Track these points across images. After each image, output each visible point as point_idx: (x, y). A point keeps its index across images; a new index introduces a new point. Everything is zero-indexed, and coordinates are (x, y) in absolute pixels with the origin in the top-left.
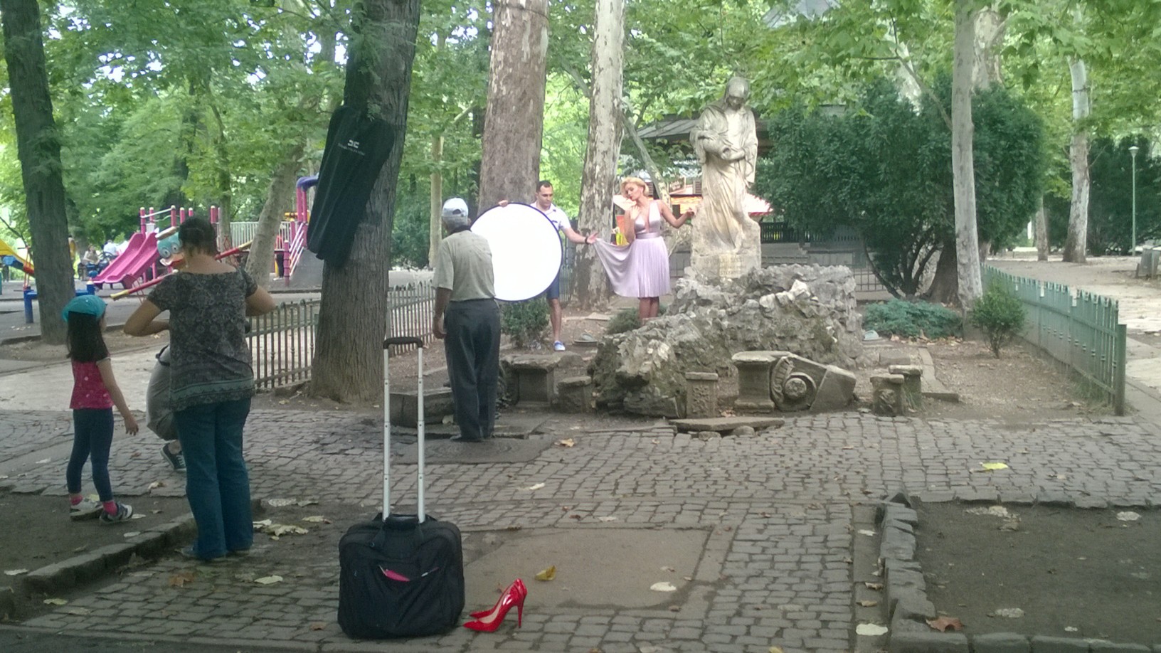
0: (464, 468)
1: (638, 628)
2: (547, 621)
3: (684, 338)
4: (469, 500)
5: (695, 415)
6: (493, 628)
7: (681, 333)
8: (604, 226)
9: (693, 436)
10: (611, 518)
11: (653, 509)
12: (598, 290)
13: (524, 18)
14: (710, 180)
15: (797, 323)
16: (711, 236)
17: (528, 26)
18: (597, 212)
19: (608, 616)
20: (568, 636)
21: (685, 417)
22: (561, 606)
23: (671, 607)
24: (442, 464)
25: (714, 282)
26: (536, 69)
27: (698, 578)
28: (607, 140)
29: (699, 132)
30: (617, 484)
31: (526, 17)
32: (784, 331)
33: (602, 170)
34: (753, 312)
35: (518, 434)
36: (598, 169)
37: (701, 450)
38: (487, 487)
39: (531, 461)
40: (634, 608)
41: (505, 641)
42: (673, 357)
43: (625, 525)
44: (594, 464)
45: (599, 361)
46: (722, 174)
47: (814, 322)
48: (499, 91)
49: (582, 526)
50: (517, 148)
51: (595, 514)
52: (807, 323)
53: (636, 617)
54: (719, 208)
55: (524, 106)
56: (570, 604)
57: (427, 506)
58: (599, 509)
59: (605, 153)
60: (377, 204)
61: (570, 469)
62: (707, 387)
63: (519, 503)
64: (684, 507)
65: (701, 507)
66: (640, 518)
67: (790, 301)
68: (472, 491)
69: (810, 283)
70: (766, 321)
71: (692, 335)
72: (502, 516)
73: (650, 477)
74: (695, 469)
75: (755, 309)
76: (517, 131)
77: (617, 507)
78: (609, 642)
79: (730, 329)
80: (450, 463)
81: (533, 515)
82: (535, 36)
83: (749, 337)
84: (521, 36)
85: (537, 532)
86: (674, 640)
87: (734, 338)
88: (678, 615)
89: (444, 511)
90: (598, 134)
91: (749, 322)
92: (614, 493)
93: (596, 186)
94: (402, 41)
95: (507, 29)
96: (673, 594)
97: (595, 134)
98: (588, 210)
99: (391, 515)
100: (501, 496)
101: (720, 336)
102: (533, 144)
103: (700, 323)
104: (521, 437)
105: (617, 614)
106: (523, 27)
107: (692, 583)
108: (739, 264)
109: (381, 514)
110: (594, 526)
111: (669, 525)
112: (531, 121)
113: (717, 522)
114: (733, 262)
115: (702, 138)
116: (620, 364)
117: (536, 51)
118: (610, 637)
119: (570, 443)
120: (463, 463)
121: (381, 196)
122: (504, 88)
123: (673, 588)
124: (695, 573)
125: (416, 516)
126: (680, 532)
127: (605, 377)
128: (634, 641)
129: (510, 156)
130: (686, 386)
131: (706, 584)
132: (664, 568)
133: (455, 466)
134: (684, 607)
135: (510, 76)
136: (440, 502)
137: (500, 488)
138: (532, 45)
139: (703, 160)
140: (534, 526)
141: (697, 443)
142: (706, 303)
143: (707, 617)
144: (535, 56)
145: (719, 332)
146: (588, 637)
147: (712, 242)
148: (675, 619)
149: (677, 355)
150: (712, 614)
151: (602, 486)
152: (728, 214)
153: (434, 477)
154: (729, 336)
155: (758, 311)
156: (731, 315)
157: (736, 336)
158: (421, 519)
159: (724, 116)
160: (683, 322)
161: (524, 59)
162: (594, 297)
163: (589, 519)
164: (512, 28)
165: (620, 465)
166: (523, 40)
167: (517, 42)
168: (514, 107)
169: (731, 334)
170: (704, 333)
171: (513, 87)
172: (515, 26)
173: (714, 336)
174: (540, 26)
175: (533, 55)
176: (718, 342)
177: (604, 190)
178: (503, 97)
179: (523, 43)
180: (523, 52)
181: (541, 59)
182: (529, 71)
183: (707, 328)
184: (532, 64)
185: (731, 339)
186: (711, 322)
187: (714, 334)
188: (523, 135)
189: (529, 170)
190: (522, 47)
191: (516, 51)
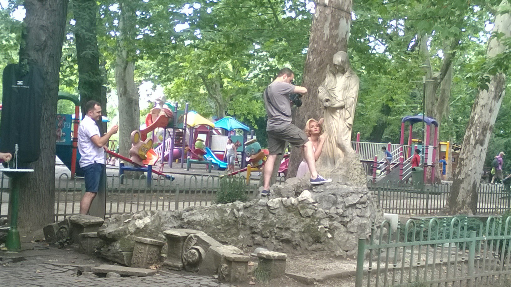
8: (475, 157)
12: (464, 202)
13: (327, 12)
15: (295, 220)
17: (329, 17)
18: (471, 148)
26: (334, 45)
31: (328, 11)
32: (282, 224)
33: (479, 118)
34: (260, 208)
36: (476, 117)
46: (333, 117)
47: (308, 220)
52: (303, 221)
55: (322, 68)
59: (483, 106)
62: (143, 247)
67: (293, 205)
69: (317, 194)
70: (271, 216)
75: (263, 206)
79: (242, 217)
82: (334, 24)
83: (253, 224)
84: (324, 24)
87: (244, 224)
91: (256, 214)
93: (473, 129)
101: (235, 221)
106: (326, 19)
117: (334, 33)
135: (315, 49)
138: (331, 29)
144: (333, 37)
145: (234, 219)
152: (334, 145)
154: (241, 222)
155: (266, 208)
157: (245, 222)
161: (325, 39)
162: (459, 206)
164: (319, 19)
166: (325, 26)
167: (321, 27)
168: (315, 69)
169: (242, 221)
170: (222, 218)
171: (316, 56)
172: (321, 17)
173: (230, 221)
174: (339, 17)
175: (332, 36)
176: (234, 225)
177: (478, 132)
178: (310, 62)
179: (325, 28)
180: (324, 34)
181: (339, 39)
182: (327, 46)
183: (226, 215)
184: (330, 42)
185: (242, 224)
186: (229, 212)
187: (230, 219)
190: (324, 31)
191: (320, 33)
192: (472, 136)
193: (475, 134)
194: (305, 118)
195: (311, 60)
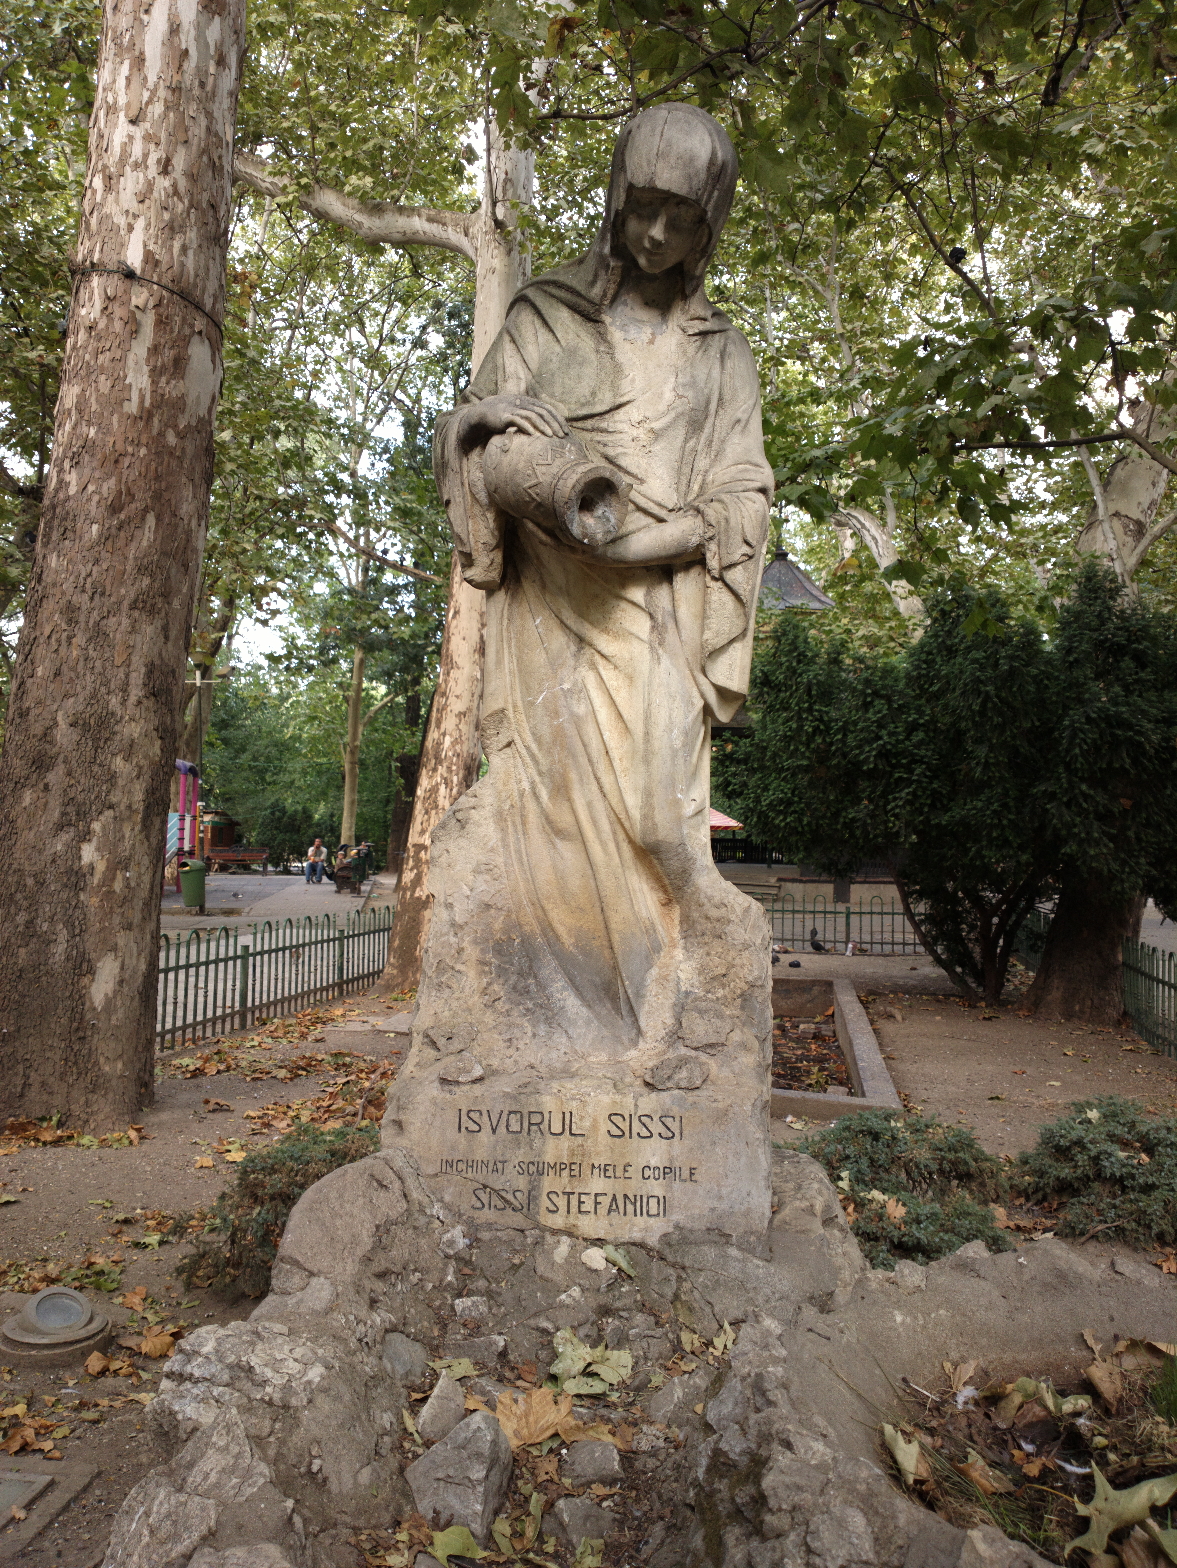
13: (135, 301)
17: (148, 321)
28: (466, 696)
33: (453, 744)
50: (99, 636)
59: (461, 715)
76: (100, 591)
82: (166, 353)
84: (126, 346)
90: (452, 683)
95: (91, 327)
106: (133, 328)
117: (171, 388)
129: (74, 653)
135: (88, 446)
138: (156, 373)
144: (165, 406)
161: (132, 407)
164: (102, 325)
166: (131, 357)
167: (113, 360)
168: (95, 527)
171: (97, 474)
172: (111, 317)
174: (187, 331)
175: (160, 401)
178: (68, 498)
179: (130, 363)
180: (129, 387)
181: (187, 417)
182: (144, 440)
184: (156, 421)
188: (119, 603)
189: (133, 699)
190: (126, 377)
191: (109, 383)
194: (56, 724)
195: (73, 490)
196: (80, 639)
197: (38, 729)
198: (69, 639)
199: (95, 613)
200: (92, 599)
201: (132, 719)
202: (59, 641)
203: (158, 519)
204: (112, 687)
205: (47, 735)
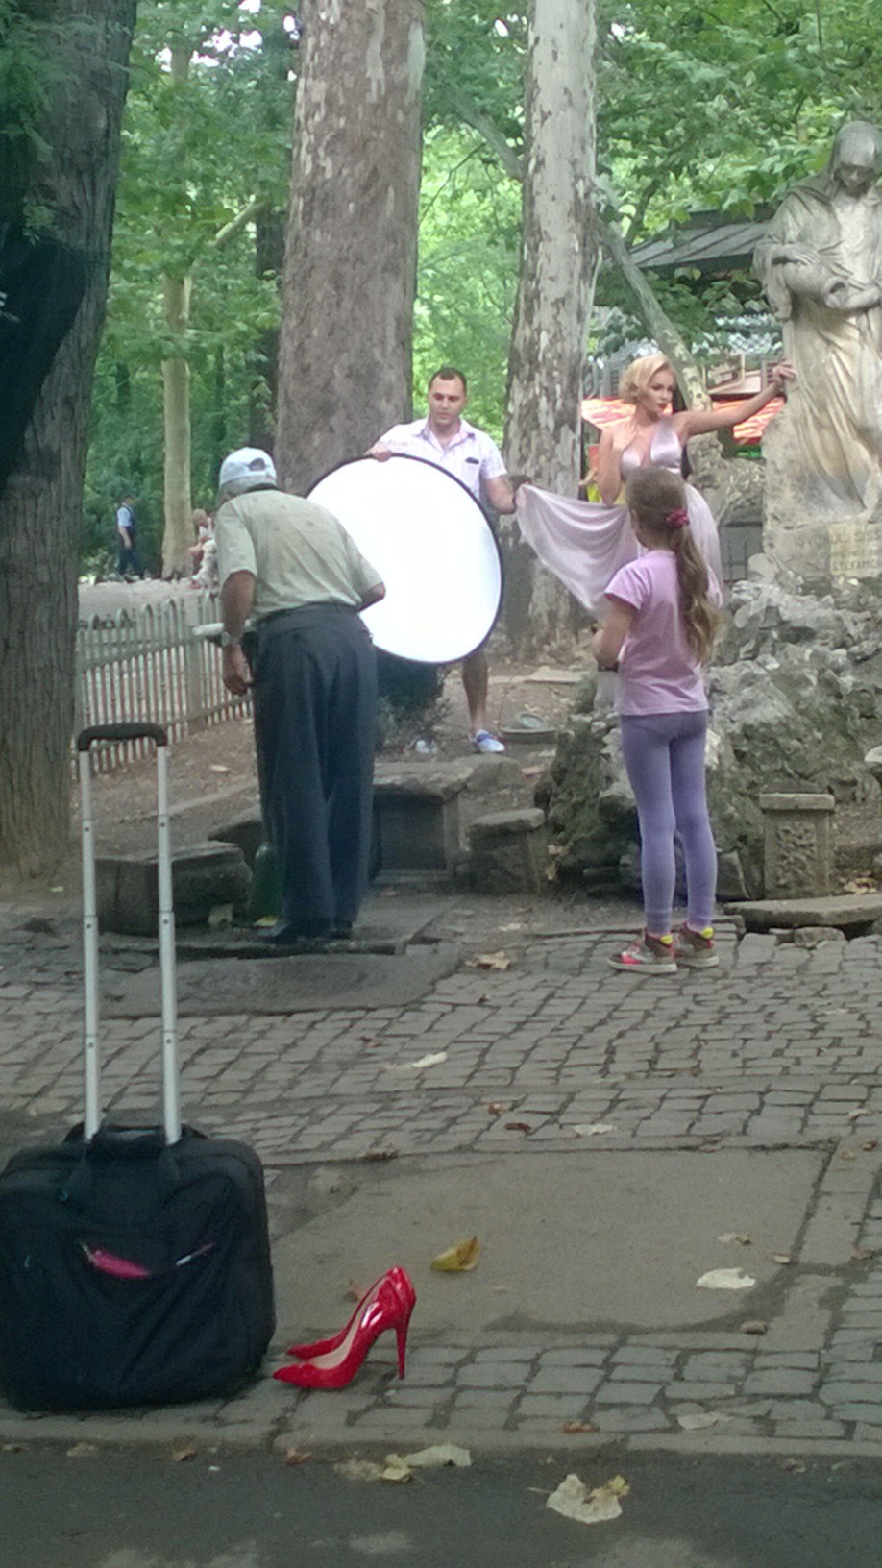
0: (261, 1022)
1: (671, 1372)
2: (461, 1364)
3: (754, 717)
4: (272, 1095)
5: (782, 892)
6: (343, 1379)
7: (746, 705)
8: (562, 468)
9: (782, 940)
10: (600, 1128)
11: (697, 1104)
12: (552, 616)
13: (370, 5)
14: (803, 357)
16: (809, 483)
17: (380, 21)
18: (546, 438)
19: (602, 1348)
20: (512, 1395)
21: (761, 898)
22: (494, 1327)
23: (746, 1326)
24: (211, 1015)
25: (818, 587)
26: (400, 117)
27: (805, 1257)
28: (563, 275)
29: (775, 249)
30: (611, 1052)
31: (374, 2)
33: (552, 342)
35: (380, 943)
36: (544, 339)
37: (801, 969)
38: (314, 1065)
39: (415, 1005)
40: (661, 1330)
41: (368, 1409)
42: (730, 761)
43: (635, 1143)
44: (557, 1008)
45: (560, 774)
46: (829, 342)
48: (318, 169)
49: (534, 1147)
50: (361, 298)
51: (562, 1119)
53: (666, 1348)
54: (825, 420)
55: (373, 201)
56: (514, 1323)
57: (183, 1111)
58: (572, 1107)
59: (559, 303)
60: (49, 432)
61: (503, 1021)
62: (811, 826)
63: (388, 1099)
64: (768, 1098)
65: (808, 1098)
66: (667, 1125)
68: (280, 1074)
71: (772, 710)
72: (352, 1129)
73: (685, 1034)
74: (785, 1014)
76: (359, 259)
77: (614, 1103)
78: (607, 1406)
79: (857, 693)
80: (228, 1012)
81: (422, 1125)
82: (394, 44)
84: (364, 44)
85: (430, 1163)
86: (755, 1398)
87: (868, 714)
88: (763, 1343)
89: (217, 1120)
90: (542, 260)
92: (605, 1072)
93: (540, 378)
94: (98, 63)
95: (332, 30)
96: (750, 1296)
97: (535, 260)
98: (524, 434)
99: (102, 1129)
100: (346, 1085)
101: (836, 710)
102: (396, 287)
103: (789, 682)
104: (388, 951)
105: (622, 1343)
106: (369, 28)
107: (793, 1269)
108: (873, 546)
109: (80, 1129)
110: (562, 1146)
111: (733, 1141)
112: (391, 236)
113: (845, 1132)
114: (860, 540)
115: (781, 261)
116: (610, 780)
117: (398, 75)
118: (606, 1395)
119: (499, 961)
120: (259, 1013)
121: (58, 412)
122: (327, 164)
123: (748, 1282)
124: (798, 1247)
125: (160, 1129)
126: (761, 1155)
127: (576, 808)
128: (663, 1401)
129: (344, 315)
130: (761, 827)
131: (824, 1270)
132: (726, 1238)
133: (244, 1018)
134: (776, 1324)
135: (340, 136)
136: (213, 1100)
137: (344, 1066)
138: (388, 64)
139: (784, 311)
140: (424, 1149)
141: (792, 955)
142: (801, 635)
143: (828, 1346)
144: (396, 88)
145: (832, 701)
146: (559, 1395)
147: (810, 496)
148: (756, 1352)
149: (740, 756)
150: (839, 1338)
151: (577, 1057)
152: (846, 433)
153: (194, 1045)
154: (856, 711)
156: (860, 661)
157: (872, 709)
158: (173, 1135)
159: (830, 211)
160: (749, 680)
161: (372, 97)
162: (543, 632)
163: (552, 1131)
164: (343, 27)
165: (616, 1008)
166: (369, 53)
167: (355, 58)
168: (351, 206)
169: (860, 706)
170: (798, 703)
171: (349, 159)
172: (349, 22)
173: (822, 711)
174: (407, 21)
175: (391, 87)
176: (832, 723)
177: (558, 388)
178: (325, 182)
179: (369, 59)
180: (369, 80)
182: (382, 124)
183: (806, 692)
184: (389, 106)
185: (862, 716)
186: (813, 679)
187: (821, 705)
188: (375, 268)
189: (390, 349)
190: (366, 70)
191: (352, 79)
192: (543, 401)
193: (550, 395)
194: (334, 377)
195: (328, 174)
196: (347, 303)
197: (320, 382)
198: (339, 304)
199: (357, 280)
200: (354, 268)
201: (391, 367)
202: (329, 305)
203: (395, 190)
204: (375, 341)
205: (327, 386)
